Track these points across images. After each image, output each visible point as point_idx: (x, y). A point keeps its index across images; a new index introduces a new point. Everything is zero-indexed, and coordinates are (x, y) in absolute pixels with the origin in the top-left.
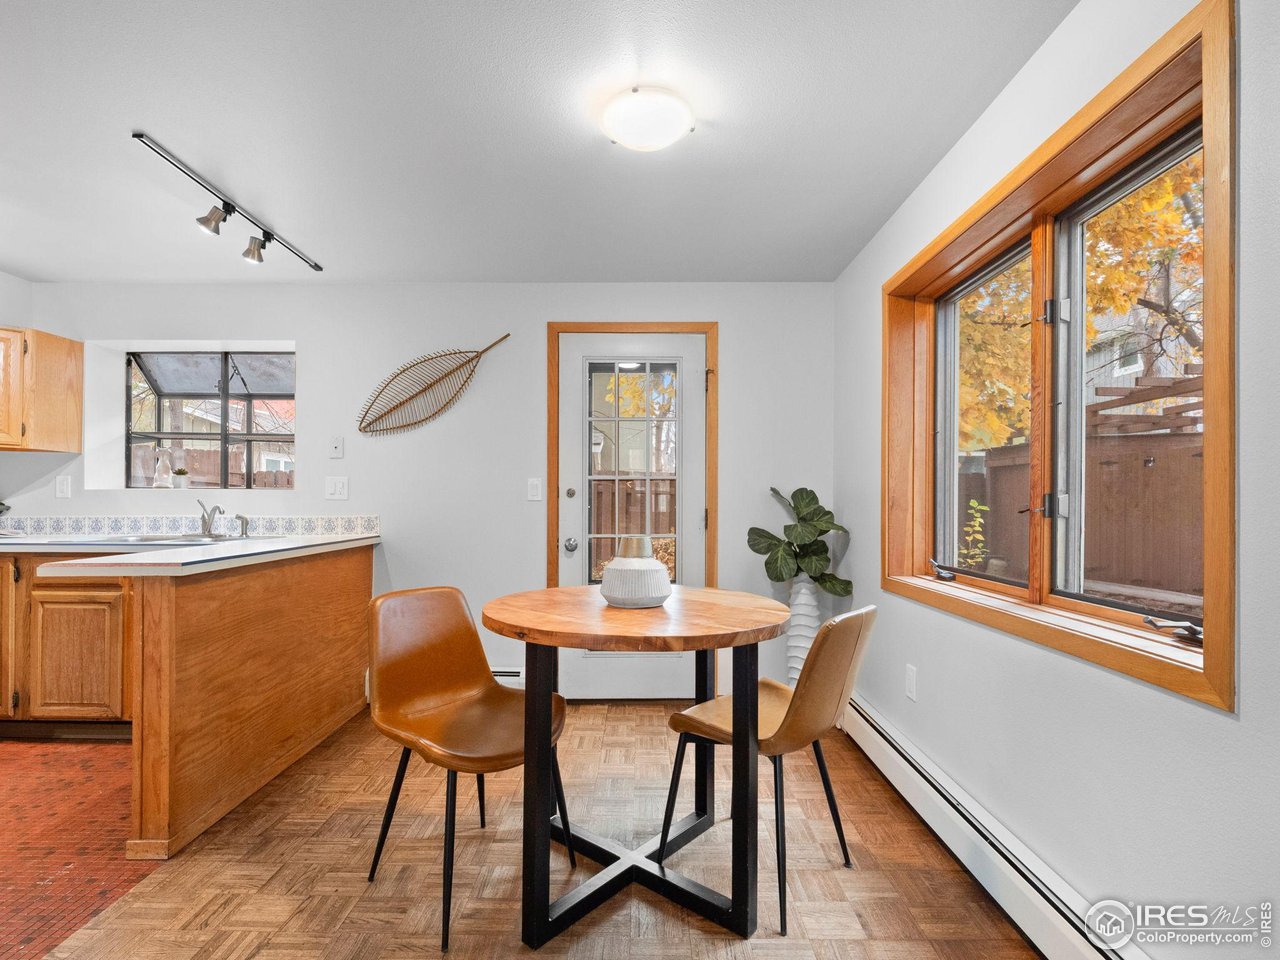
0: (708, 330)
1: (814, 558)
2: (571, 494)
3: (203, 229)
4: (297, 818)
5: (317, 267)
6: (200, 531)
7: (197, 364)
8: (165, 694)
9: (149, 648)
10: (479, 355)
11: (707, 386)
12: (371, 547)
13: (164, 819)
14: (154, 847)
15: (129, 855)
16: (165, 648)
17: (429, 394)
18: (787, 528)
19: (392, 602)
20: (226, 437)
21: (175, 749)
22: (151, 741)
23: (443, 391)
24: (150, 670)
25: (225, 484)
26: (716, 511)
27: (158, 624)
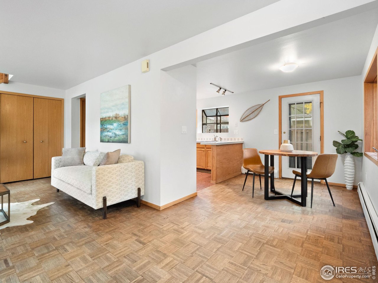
0: (321, 93)
1: (350, 148)
2: (284, 133)
3: (217, 93)
4: (231, 183)
5: (233, 93)
6: (214, 140)
7: (212, 111)
8: (215, 161)
9: (213, 155)
10: (263, 105)
11: (320, 106)
12: (242, 143)
13: (215, 178)
14: (214, 182)
15: (211, 183)
16: (215, 155)
17: (253, 113)
18: (342, 141)
19: (246, 150)
20: (217, 124)
21: (216, 169)
22: (213, 167)
23: (256, 113)
24: (213, 158)
25: (217, 132)
26: (323, 136)
27: (214, 151)
